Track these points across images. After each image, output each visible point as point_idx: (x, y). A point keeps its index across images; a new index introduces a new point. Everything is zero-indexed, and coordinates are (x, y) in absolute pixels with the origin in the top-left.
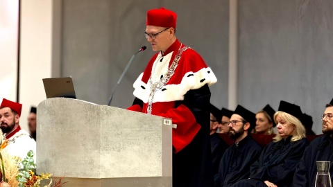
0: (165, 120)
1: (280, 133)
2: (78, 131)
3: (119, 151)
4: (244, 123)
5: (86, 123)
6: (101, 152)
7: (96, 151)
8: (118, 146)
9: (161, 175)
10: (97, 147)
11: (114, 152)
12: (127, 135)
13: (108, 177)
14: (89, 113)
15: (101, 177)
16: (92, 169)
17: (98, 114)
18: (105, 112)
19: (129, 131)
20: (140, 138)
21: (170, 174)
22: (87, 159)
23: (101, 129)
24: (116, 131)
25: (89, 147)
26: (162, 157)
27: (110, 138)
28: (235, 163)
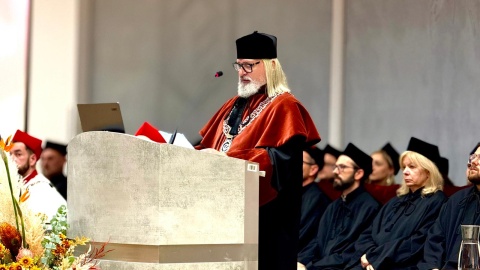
0: (249, 165)
2: (128, 179)
3: (185, 207)
4: (356, 169)
5: (139, 168)
6: (160, 208)
7: (154, 207)
8: (184, 200)
9: (242, 242)
10: (155, 201)
11: (178, 209)
12: (196, 185)
13: (169, 244)
14: (143, 154)
15: (159, 243)
16: (147, 232)
17: (156, 156)
18: (166, 153)
19: (199, 179)
20: (214, 189)
21: (255, 240)
22: (140, 218)
23: (160, 176)
24: (182, 180)
25: (143, 201)
26: (245, 217)
27: (172, 190)
28: (341, 225)
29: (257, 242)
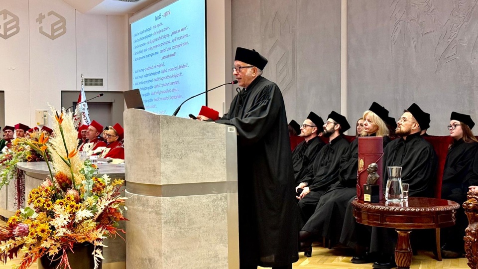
0: (229, 128)
1: (366, 129)
2: (144, 140)
3: (181, 158)
4: (335, 124)
5: (149, 132)
6: (162, 159)
7: (158, 159)
8: (179, 154)
9: (226, 181)
10: (159, 155)
11: (175, 159)
12: (189, 143)
13: (169, 184)
14: (151, 123)
15: (162, 184)
16: (155, 176)
17: (158, 124)
18: (165, 121)
19: (190, 139)
20: (202, 146)
21: (235, 178)
22: (150, 166)
23: (161, 137)
24: (178, 139)
25: (152, 155)
26: (227, 163)
27: (170, 147)
28: (327, 158)
29: (237, 180)
